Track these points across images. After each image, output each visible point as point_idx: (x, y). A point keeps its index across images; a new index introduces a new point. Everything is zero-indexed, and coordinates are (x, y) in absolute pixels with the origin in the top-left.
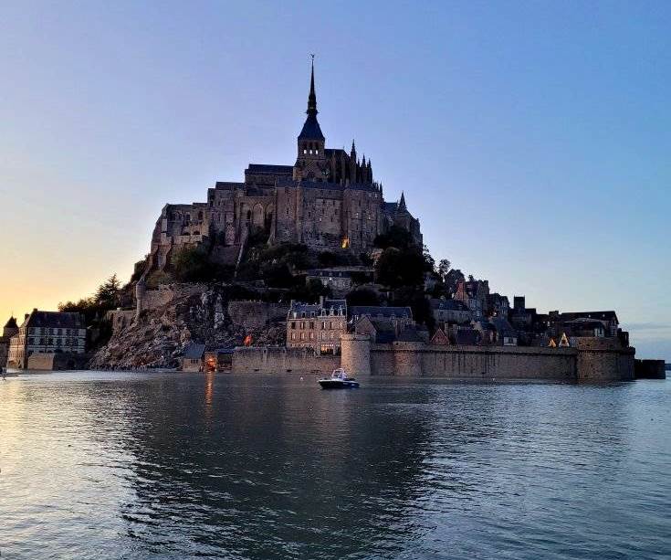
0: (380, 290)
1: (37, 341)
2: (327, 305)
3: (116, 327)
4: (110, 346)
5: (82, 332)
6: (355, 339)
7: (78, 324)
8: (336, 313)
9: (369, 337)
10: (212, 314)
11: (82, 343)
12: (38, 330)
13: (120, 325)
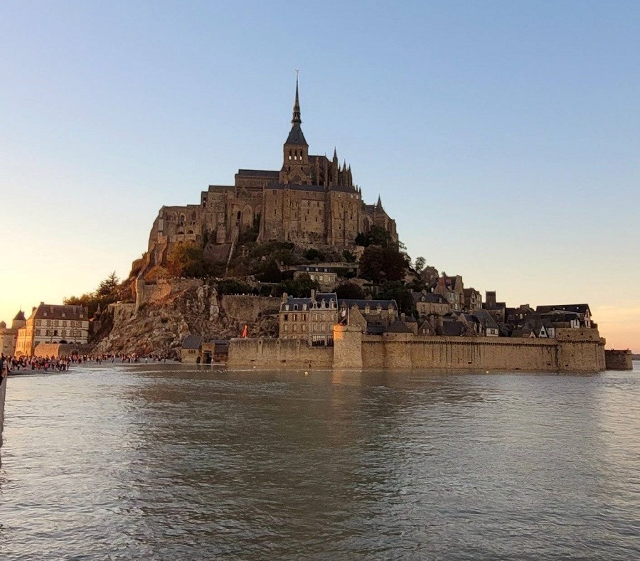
0: (365, 285)
1: (43, 332)
2: (318, 298)
3: (117, 320)
4: (111, 337)
5: (85, 324)
6: (347, 331)
7: (81, 316)
8: (327, 306)
9: (361, 329)
10: (207, 307)
11: (85, 334)
12: (44, 322)
13: (121, 317)
